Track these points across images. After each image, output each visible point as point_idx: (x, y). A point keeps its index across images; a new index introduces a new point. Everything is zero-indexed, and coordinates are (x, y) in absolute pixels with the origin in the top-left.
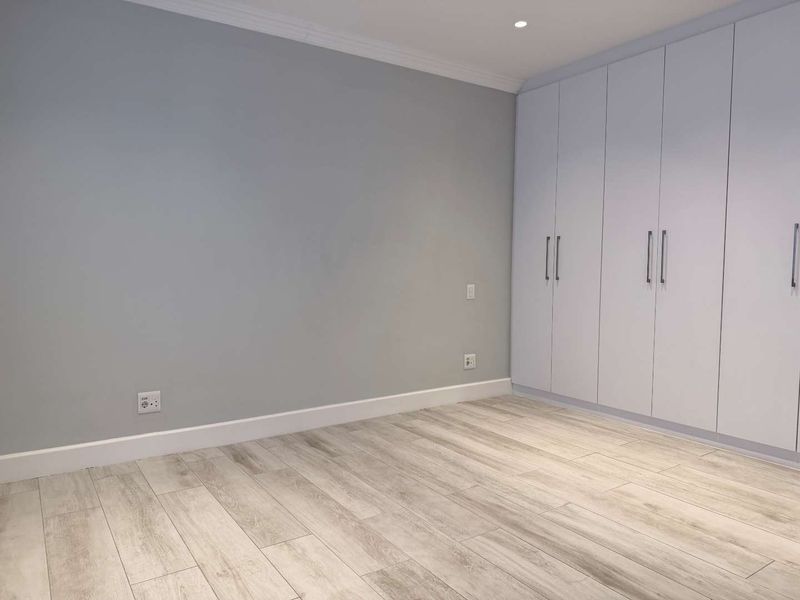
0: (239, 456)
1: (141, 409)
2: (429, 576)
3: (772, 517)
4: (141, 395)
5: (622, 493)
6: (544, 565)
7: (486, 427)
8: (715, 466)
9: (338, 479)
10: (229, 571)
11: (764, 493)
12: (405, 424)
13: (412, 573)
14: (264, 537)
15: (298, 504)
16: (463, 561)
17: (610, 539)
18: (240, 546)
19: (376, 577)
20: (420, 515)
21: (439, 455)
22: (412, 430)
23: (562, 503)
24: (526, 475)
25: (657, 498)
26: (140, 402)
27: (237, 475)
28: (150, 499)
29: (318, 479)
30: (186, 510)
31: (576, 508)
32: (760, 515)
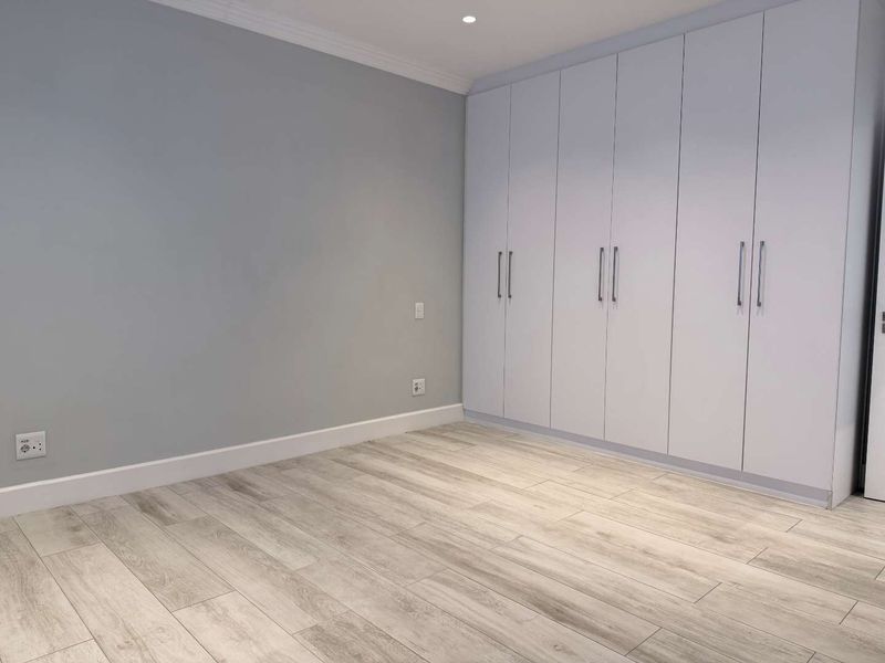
0: (147, 504)
1: (20, 455)
2: (369, 628)
3: (719, 538)
4: (20, 437)
5: (574, 522)
6: (494, 606)
7: (436, 458)
8: (666, 488)
9: (267, 526)
10: (133, 642)
11: (713, 515)
12: (346, 459)
13: (350, 626)
14: (177, 598)
15: (218, 558)
16: (407, 607)
17: (561, 570)
18: (147, 610)
19: (309, 634)
20: (360, 560)
21: (381, 491)
22: (354, 465)
23: (513, 537)
24: (476, 508)
25: (609, 526)
26: (19, 446)
27: (145, 527)
28: (33, 563)
29: (243, 528)
30: (79, 574)
31: (530, 542)
32: (704, 537)
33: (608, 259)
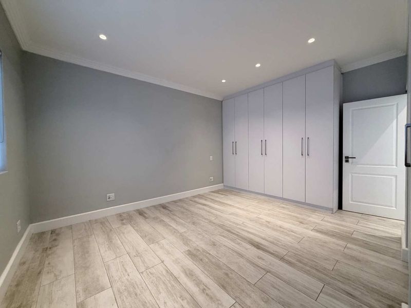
0: (141, 213)
1: (108, 200)
2: (204, 251)
3: (301, 223)
4: (108, 195)
5: (258, 218)
6: (239, 244)
7: (217, 199)
8: (283, 208)
9: (173, 219)
10: (138, 255)
11: (298, 216)
12: (193, 200)
13: (198, 250)
14: (150, 241)
15: (160, 229)
16: (214, 244)
17: (257, 233)
18: (142, 245)
19: (187, 253)
20: (200, 230)
21: (204, 209)
22: (195, 202)
23: (241, 222)
24: (230, 214)
25: (269, 219)
26: (108, 197)
27: (140, 220)
28: (111, 230)
29: (166, 220)
30: (123, 233)
31: (246, 224)
32: (297, 222)
33: (264, 143)
